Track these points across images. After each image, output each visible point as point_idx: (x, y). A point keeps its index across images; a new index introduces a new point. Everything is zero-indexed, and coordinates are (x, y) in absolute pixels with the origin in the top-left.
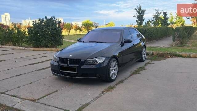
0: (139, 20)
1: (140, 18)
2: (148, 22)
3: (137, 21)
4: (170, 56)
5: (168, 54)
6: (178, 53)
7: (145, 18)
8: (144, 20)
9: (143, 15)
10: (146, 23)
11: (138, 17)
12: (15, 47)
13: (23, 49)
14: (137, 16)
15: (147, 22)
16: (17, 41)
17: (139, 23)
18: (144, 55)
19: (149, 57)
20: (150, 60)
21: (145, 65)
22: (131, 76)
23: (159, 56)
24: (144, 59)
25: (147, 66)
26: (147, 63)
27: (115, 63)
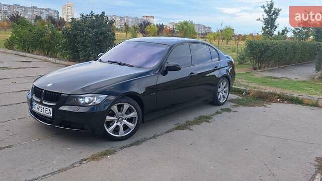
0: (267, 27)
1: (270, 23)
2: (283, 31)
3: (263, 29)
4: (278, 100)
5: (275, 95)
6: (295, 95)
7: (278, 24)
8: (276, 27)
9: (275, 19)
10: (279, 33)
11: (265, 22)
12: (44, 58)
13: (53, 62)
14: (265, 19)
15: (281, 32)
16: (49, 49)
17: (267, 32)
18: (224, 94)
19: (240, 98)
20: (234, 104)
21: (217, 113)
22: (168, 132)
23: (257, 98)
24: (222, 101)
25: (221, 115)
26: (223, 110)
27: (126, 106)
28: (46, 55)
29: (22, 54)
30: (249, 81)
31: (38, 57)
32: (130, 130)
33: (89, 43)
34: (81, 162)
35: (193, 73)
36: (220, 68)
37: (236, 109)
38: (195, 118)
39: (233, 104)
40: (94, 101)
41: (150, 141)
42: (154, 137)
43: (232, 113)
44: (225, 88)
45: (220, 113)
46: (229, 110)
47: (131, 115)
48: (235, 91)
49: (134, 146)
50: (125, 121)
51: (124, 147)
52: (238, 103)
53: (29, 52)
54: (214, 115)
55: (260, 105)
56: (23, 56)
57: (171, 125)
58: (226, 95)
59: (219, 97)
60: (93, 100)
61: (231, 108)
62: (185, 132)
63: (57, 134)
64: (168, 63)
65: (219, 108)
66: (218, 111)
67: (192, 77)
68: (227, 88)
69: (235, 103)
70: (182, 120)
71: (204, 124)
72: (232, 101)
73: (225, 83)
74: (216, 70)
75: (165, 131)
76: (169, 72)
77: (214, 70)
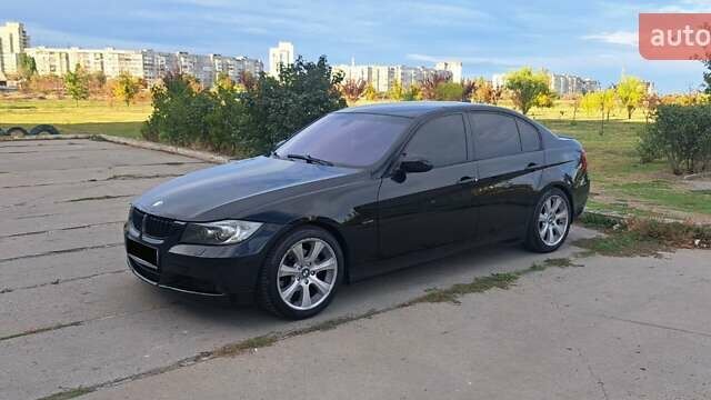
4: (697, 242)
5: (690, 229)
12: (208, 155)
18: (558, 227)
19: (604, 236)
20: (583, 250)
21: (534, 268)
22: (404, 305)
23: (644, 236)
24: (551, 243)
25: (540, 272)
26: (550, 262)
27: (319, 246)
28: (216, 150)
29: (170, 148)
30: (652, 201)
31: (199, 154)
32: (323, 295)
33: (292, 122)
34: (197, 359)
35: (467, 178)
36: (542, 168)
37: (581, 261)
38: (476, 279)
39: (578, 250)
40: (237, 235)
41: (355, 322)
42: (368, 316)
43: (568, 270)
44: (558, 211)
45: (541, 269)
46: (563, 263)
47: (325, 265)
48: (596, 222)
49: (318, 332)
50: (314, 277)
51: (296, 333)
52: (593, 248)
53: (183, 145)
54: (525, 272)
55: (644, 253)
56: (169, 153)
57: (418, 291)
58: (562, 229)
59: (542, 233)
60: (234, 233)
61: (572, 259)
62: (444, 307)
63: (174, 303)
64: (405, 154)
65: (540, 259)
66: (537, 264)
67: (466, 185)
68: (564, 214)
69: (586, 247)
70: (444, 283)
71: (494, 290)
72: (579, 243)
73: (558, 202)
74: (533, 170)
75: (398, 303)
76: (408, 175)
77: (526, 171)
